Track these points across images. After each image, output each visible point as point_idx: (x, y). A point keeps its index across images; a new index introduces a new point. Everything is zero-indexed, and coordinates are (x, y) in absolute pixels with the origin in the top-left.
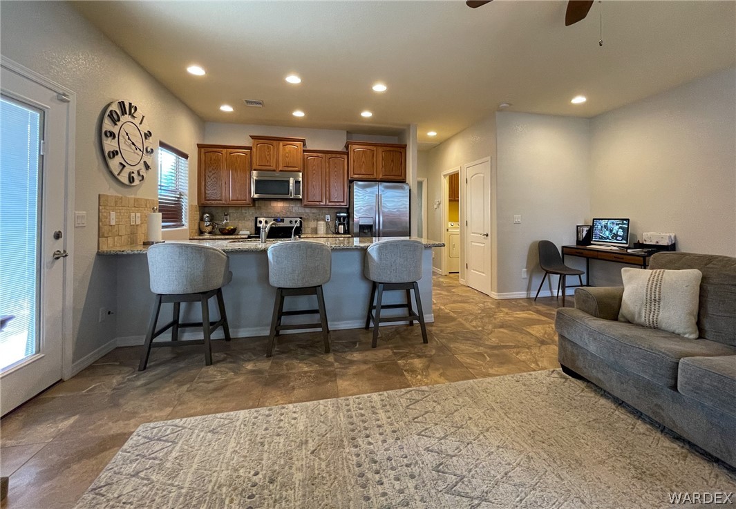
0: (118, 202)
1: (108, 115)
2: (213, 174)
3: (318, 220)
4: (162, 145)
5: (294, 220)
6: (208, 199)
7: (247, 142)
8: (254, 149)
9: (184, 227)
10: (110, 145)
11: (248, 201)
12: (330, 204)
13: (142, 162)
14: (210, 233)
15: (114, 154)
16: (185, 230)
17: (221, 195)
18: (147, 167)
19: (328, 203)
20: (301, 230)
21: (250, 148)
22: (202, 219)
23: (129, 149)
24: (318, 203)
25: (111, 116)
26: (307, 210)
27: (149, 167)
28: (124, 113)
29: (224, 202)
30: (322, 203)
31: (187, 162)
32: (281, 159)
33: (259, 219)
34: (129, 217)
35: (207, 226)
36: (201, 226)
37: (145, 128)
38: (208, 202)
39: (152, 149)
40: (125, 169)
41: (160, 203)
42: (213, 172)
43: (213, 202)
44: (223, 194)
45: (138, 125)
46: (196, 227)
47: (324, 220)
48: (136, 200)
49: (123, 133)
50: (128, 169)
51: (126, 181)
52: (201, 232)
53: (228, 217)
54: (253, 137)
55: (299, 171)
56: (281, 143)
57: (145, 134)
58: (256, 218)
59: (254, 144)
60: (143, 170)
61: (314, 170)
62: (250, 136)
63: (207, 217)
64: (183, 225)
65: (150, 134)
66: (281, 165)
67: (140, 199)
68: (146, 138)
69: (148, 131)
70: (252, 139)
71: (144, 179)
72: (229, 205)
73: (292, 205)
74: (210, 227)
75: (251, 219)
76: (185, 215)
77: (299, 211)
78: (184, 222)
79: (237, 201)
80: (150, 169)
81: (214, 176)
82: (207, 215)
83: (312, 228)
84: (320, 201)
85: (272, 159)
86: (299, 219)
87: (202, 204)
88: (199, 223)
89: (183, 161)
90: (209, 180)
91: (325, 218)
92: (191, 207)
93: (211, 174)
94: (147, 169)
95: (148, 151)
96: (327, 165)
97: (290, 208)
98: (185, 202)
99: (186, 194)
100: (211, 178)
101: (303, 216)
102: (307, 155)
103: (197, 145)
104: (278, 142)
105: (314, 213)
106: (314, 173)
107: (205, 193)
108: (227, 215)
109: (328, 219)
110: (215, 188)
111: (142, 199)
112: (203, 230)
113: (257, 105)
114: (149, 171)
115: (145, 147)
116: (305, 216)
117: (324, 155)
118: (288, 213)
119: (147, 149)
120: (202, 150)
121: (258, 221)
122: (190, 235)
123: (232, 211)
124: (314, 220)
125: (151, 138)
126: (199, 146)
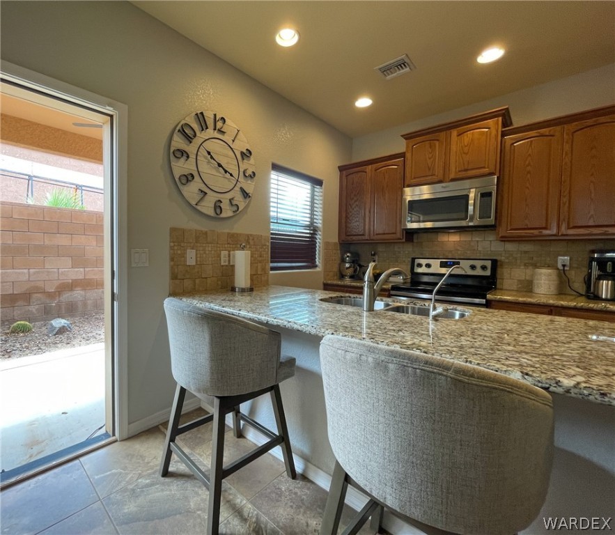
0: (200, 237)
1: (179, 131)
2: (355, 201)
3: (535, 266)
4: (276, 167)
5: (478, 264)
6: (348, 234)
7: (400, 146)
8: (408, 155)
9: (318, 269)
10: (181, 167)
11: (399, 235)
12: (571, 232)
13: (237, 188)
14: (352, 277)
15: (189, 178)
16: (318, 272)
17: (364, 228)
18: (245, 195)
19: (563, 230)
20: (495, 283)
21: (403, 155)
22: (343, 261)
23: (214, 172)
24: (536, 232)
25: (182, 132)
26: (510, 247)
27: (247, 194)
28: (204, 126)
29: (367, 237)
30: (546, 232)
32: (453, 160)
33: (417, 261)
34: (219, 256)
35: (347, 268)
36: (342, 268)
37: (240, 146)
38: (349, 238)
39: (254, 173)
40: (207, 197)
41: (272, 238)
42: (355, 199)
43: (354, 238)
44: (367, 227)
45: (230, 143)
46: (335, 269)
47: (552, 266)
48: (231, 236)
49: (203, 152)
50: (211, 198)
51: (211, 212)
52: (342, 276)
53: (376, 258)
54: (408, 137)
55: (492, 174)
56: (454, 133)
57: (242, 153)
58: (413, 260)
59: (407, 147)
60: (239, 199)
61: (529, 165)
62: (402, 136)
63: (348, 256)
64: (316, 266)
65: (250, 153)
66: (453, 169)
67: (237, 234)
68: (243, 159)
69: (247, 150)
70: (406, 139)
71: (240, 210)
72: (373, 240)
73: (477, 239)
74: (352, 269)
75: (406, 262)
76: (319, 254)
77: (492, 249)
78: (317, 263)
79: (384, 234)
80: (250, 197)
81: (357, 203)
82: (348, 254)
83: (519, 280)
84: (544, 226)
85: (437, 163)
86: (490, 262)
87: (343, 241)
88: (340, 264)
89: (318, 189)
90: (351, 210)
91: (557, 262)
92: (327, 244)
93: (353, 201)
94: (245, 198)
95: (247, 175)
96: (567, 147)
97: (472, 244)
98: (319, 238)
99: (322, 229)
100: (353, 207)
101: (498, 258)
102: (511, 139)
103: (339, 167)
104: (448, 132)
105: (526, 252)
106: (529, 172)
107: (346, 227)
108: (374, 255)
109: (564, 266)
110: (357, 219)
111: (240, 234)
112: (344, 274)
113: (402, 71)
114: (248, 200)
115: (242, 170)
116: (503, 258)
117: (558, 128)
118: (469, 252)
119: (244, 172)
120: (344, 172)
121: (416, 264)
122: (325, 279)
123: (381, 250)
124: (525, 265)
125: (252, 157)
126: (341, 169)
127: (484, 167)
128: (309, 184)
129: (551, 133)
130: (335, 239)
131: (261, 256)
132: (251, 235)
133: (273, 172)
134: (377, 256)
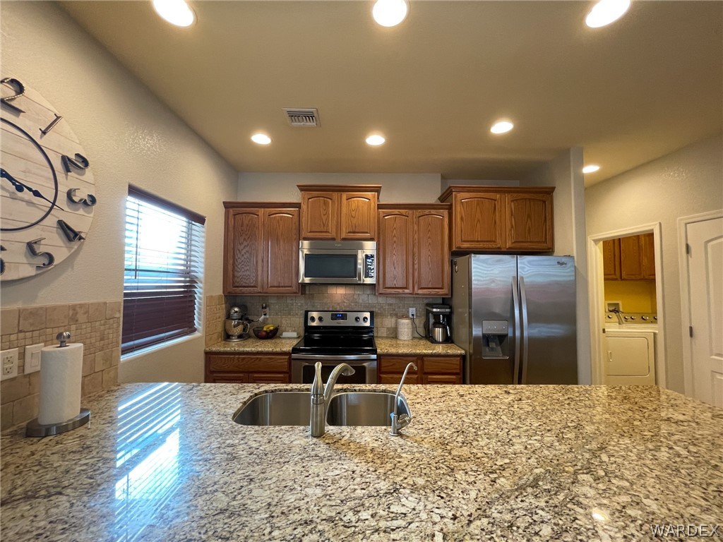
2: (245, 247)
3: (398, 317)
4: (134, 191)
5: (361, 315)
6: (237, 284)
7: (295, 196)
8: (304, 207)
9: (197, 334)
11: (294, 289)
12: (420, 292)
13: (51, 221)
14: (240, 336)
16: (198, 337)
17: (257, 276)
18: (70, 234)
19: (416, 290)
20: (374, 333)
21: (298, 205)
22: (229, 317)
24: (400, 291)
26: (383, 301)
27: (76, 234)
29: (259, 289)
30: (406, 291)
31: (204, 230)
32: (344, 220)
33: (310, 314)
35: (235, 327)
36: (227, 327)
37: (61, 145)
38: (237, 290)
39: (93, 200)
42: (245, 243)
43: (244, 290)
44: (260, 278)
45: (37, 136)
46: (220, 329)
47: (406, 316)
52: (228, 337)
53: (267, 310)
54: (303, 188)
55: (372, 239)
56: (345, 196)
57: (65, 159)
58: (307, 312)
59: (303, 199)
60: (54, 243)
61: (395, 236)
62: (298, 186)
63: (236, 312)
64: (195, 330)
65: (86, 163)
66: (344, 229)
67: (46, 309)
68: (68, 170)
69: (77, 155)
70: (301, 190)
71: (55, 263)
72: (267, 293)
73: (359, 293)
74: (241, 327)
75: (299, 314)
76: (199, 314)
77: (370, 302)
78: (197, 325)
79: (279, 287)
80: (81, 238)
81: (247, 249)
82: (236, 309)
83: (388, 328)
84: (405, 286)
85: (330, 221)
86: (369, 313)
87: (229, 293)
88: (225, 323)
89: (197, 226)
90: (239, 256)
91: (408, 312)
92: (209, 299)
93: (242, 246)
94: (70, 240)
95: (76, 199)
96: (416, 228)
97: (355, 297)
98: (199, 293)
99: (203, 280)
100: (243, 253)
101: (374, 310)
102: (383, 212)
103: (224, 203)
104: (339, 193)
105: (391, 305)
106: (395, 242)
107: (234, 276)
108: (265, 308)
109: (413, 315)
110: (248, 268)
111: (54, 308)
112: (230, 333)
113: (309, 124)
114: (75, 245)
115: (63, 190)
116: (377, 310)
117: (410, 212)
118: (352, 304)
119: (70, 195)
120: (231, 210)
121: (309, 318)
122: (207, 344)
123: (272, 302)
124: (391, 314)
125: (88, 170)
126: (227, 205)
127: (367, 233)
128: (184, 219)
129: (407, 214)
130: (219, 291)
131: (101, 340)
132: (81, 306)
133: (130, 199)
134: (268, 309)
